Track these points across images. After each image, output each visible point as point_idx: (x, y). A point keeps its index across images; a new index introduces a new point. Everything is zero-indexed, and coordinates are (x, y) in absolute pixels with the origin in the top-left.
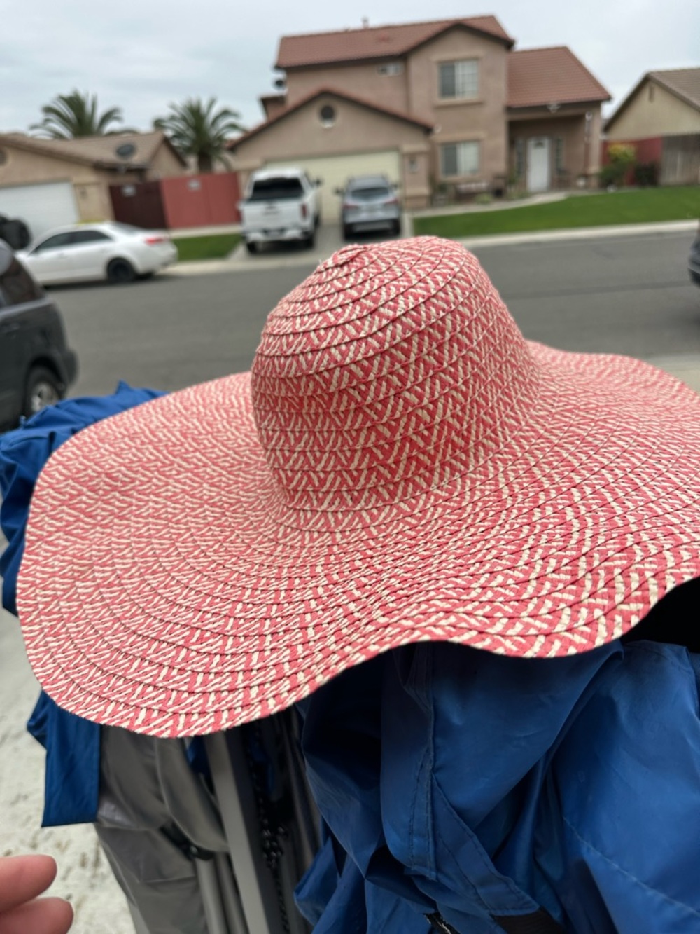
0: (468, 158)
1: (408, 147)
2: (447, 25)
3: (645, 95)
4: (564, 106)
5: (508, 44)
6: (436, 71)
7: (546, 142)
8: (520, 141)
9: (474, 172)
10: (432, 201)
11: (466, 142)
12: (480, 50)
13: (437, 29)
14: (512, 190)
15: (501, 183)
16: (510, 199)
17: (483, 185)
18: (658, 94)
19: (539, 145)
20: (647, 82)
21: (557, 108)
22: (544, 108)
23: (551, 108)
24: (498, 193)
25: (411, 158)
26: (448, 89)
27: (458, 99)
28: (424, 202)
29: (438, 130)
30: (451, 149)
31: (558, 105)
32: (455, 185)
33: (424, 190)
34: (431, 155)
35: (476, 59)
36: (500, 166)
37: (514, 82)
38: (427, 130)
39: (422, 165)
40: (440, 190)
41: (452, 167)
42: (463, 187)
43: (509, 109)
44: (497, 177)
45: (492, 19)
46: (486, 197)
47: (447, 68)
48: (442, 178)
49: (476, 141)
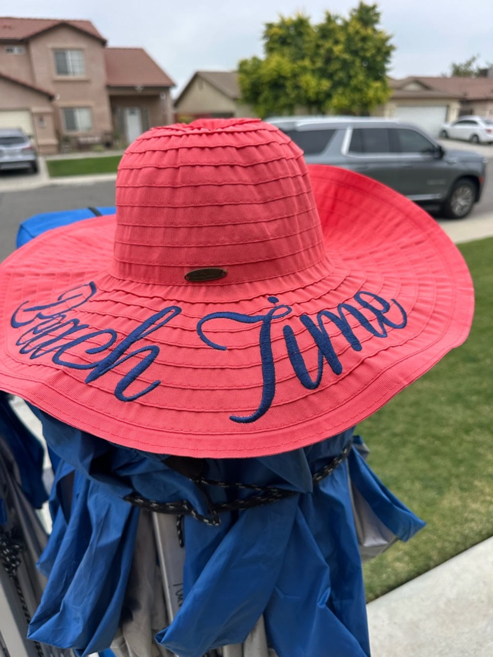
0: (83, 119)
1: (35, 109)
2: (56, 23)
3: (196, 87)
4: (146, 88)
5: (103, 42)
6: (51, 55)
7: (137, 111)
8: (119, 110)
9: (89, 129)
10: (59, 149)
11: (80, 108)
12: (83, 44)
13: (49, 25)
14: (117, 143)
15: (109, 138)
16: (117, 149)
17: (97, 139)
18: (205, 86)
19: (132, 113)
20: (197, 77)
21: (141, 89)
22: (132, 88)
23: (137, 89)
24: (108, 145)
25: (40, 117)
26: (62, 69)
27: (70, 77)
28: (54, 150)
29: (58, 97)
30: (70, 112)
31: (142, 87)
32: (76, 138)
33: (53, 141)
34: (55, 115)
35: (80, 50)
36: (107, 126)
37: (110, 69)
38: (50, 98)
39: (48, 122)
40: (64, 142)
41: (72, 125)
42: (82, 140)
43: (109, 87)
44: (106, 134)
45: (88, 23)
46: (100, 147)
47: (60, 54)
48: (65, 132)
49: (87, 107)
